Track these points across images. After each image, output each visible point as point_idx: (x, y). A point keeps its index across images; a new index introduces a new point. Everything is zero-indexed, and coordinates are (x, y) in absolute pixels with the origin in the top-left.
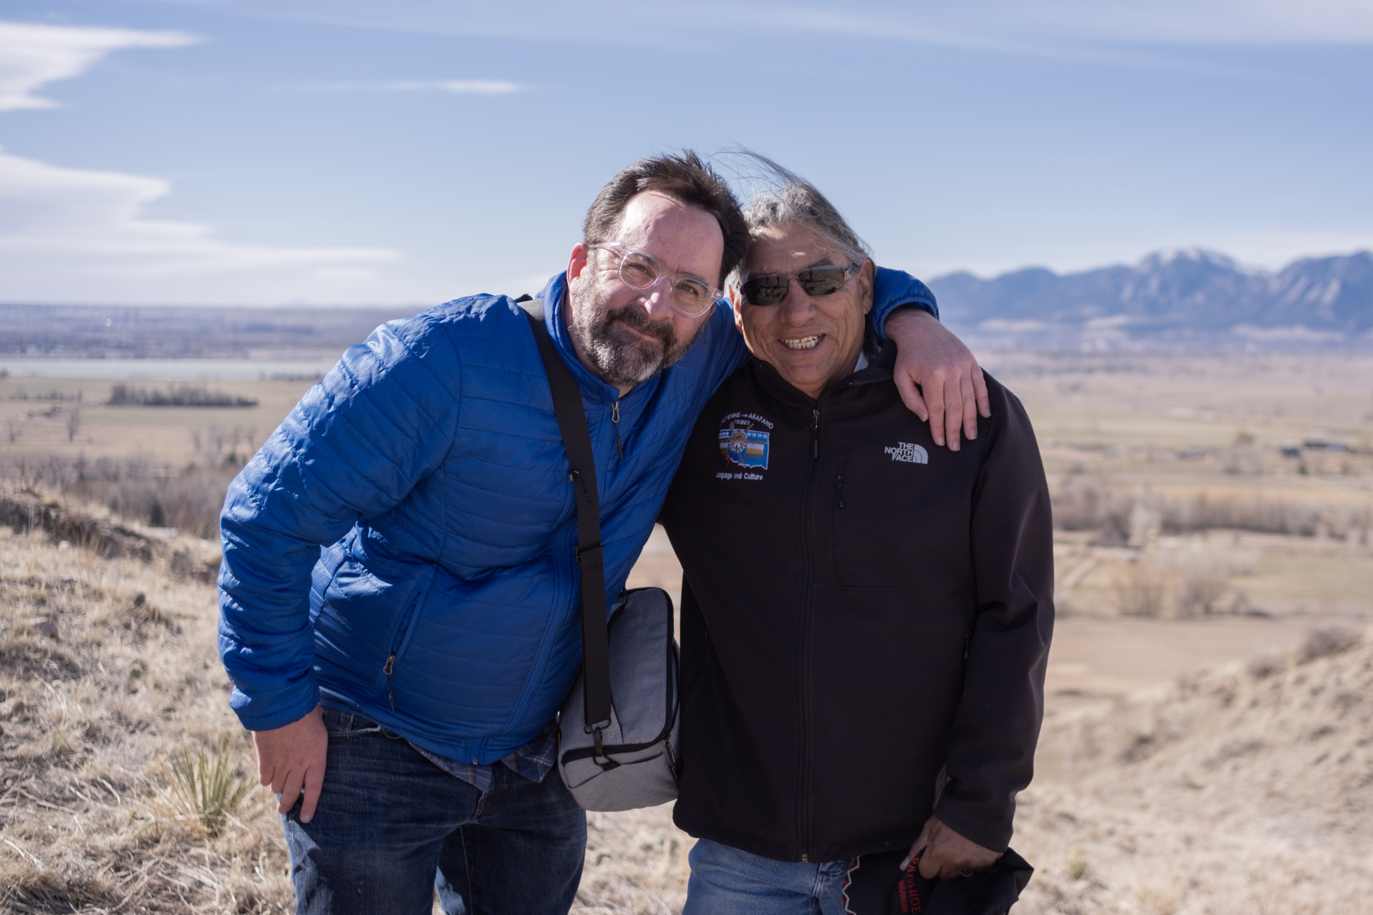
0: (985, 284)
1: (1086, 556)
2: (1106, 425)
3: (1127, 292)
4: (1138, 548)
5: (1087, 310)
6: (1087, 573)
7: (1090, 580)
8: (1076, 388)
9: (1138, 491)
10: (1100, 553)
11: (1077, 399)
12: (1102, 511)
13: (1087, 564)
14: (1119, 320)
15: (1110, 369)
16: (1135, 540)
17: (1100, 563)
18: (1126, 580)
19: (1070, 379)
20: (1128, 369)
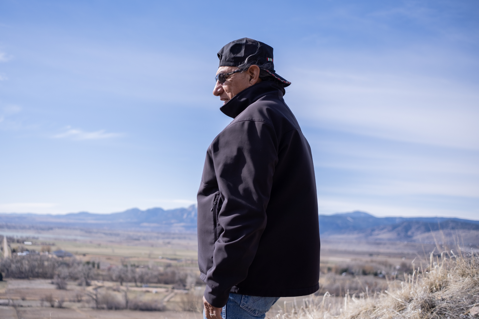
0: (143, 212)
1: (172, 292)
2: (178, 253)
3: (185, 216)
4: (188, 290)
5: (173, 221)
6: (172, 297)
7: (173, 299)
8: (169, 243)
9: (189, 272)
10: (176, 291)
11: (169, 246)
12: (177, 278)
13: (172, 294)
14: (182, 224)
15: (179, 238)
16: (187, 287)
17: (176, 294)
18: (185, 299)
19: (167, 241)
20: (185, 238)
